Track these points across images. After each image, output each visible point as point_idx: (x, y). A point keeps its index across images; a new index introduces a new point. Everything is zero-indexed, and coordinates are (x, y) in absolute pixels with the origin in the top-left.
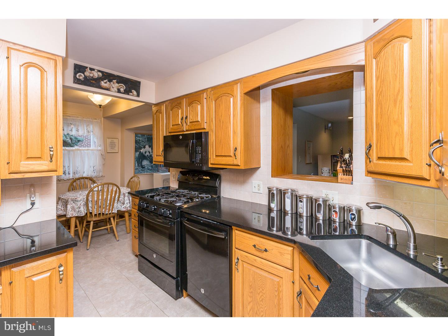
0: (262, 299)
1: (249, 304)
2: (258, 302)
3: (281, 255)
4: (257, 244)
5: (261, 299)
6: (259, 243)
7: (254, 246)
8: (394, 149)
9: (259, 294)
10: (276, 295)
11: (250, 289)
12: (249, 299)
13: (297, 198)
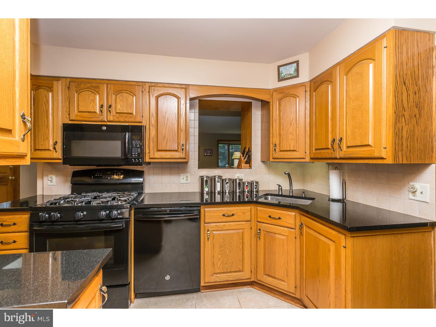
0: (231, 251)
1: (219, 261)
2: (227, 255)
3: (244, 214)
4: (225, 213)
5: (229, 251)
6: (227, 212)
7: (224, 215)
8: (290, 146)
9: (228, 248)
10: (241, 242)
11: (220, 249)
12: (220, 256)
13: (223, 181)
